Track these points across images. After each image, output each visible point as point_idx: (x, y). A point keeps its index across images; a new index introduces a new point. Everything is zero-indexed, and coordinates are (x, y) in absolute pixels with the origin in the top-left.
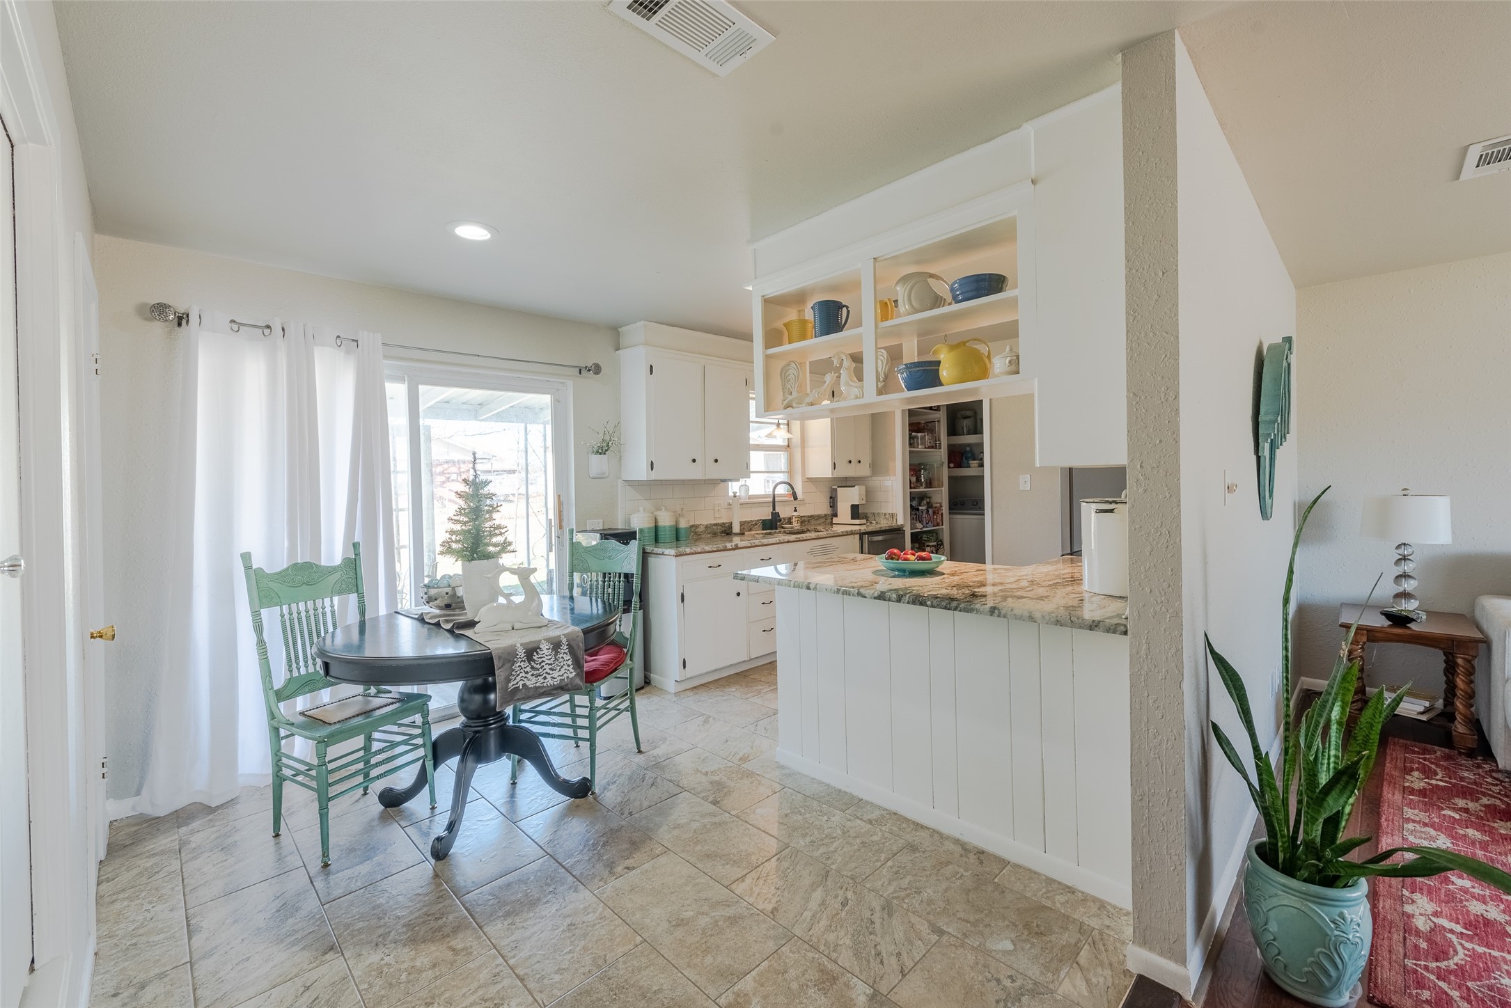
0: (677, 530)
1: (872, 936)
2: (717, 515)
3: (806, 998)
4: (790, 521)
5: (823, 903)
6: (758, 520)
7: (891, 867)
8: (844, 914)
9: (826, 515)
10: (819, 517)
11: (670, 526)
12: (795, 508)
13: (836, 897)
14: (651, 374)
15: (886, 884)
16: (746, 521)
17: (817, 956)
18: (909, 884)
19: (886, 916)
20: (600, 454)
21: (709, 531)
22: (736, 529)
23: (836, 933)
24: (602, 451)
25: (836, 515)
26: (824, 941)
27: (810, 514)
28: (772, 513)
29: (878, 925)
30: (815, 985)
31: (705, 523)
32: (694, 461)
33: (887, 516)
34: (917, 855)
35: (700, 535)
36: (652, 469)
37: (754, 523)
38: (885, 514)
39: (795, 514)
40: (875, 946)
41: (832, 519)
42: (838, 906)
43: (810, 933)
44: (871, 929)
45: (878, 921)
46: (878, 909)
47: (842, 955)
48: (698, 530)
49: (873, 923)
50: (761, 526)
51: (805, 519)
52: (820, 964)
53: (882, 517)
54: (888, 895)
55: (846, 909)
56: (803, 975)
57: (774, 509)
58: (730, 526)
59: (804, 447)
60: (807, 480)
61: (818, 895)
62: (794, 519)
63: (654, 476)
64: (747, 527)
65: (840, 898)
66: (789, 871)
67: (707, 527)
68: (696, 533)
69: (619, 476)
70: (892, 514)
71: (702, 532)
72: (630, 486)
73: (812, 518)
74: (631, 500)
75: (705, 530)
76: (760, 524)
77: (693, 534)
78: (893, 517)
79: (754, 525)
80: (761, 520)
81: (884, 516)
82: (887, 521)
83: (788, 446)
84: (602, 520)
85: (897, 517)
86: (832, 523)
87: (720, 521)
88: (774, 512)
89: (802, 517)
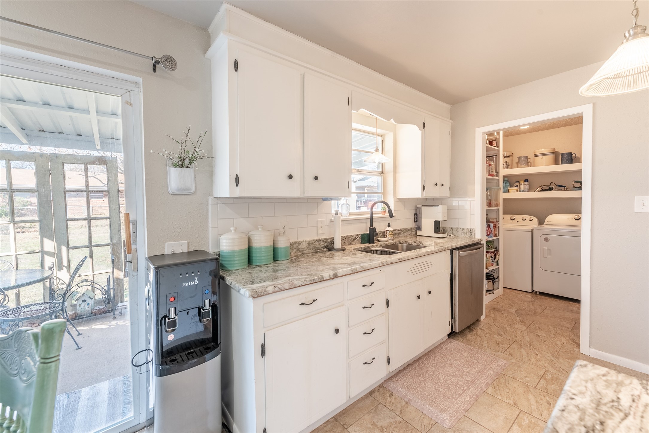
0: (275, 250)
2: (320, 232)
4: (384, 234)
6: (357, 235)
9: (411, 229)
10: (406, 230)
11: (267, 248)
12: (389, 224)
14: (236, 71)
16: (346, 236)
20: (182, 166)
21: (312, 246)
22: (337, 245)
24: (181, 164)
25: (419, 228)
27: (400, 228)
28: (370, 228)
31: (308, 239)
32: (290, 177)
33: (465, 231)
35: (303, 251)
36: (237, 184)
37: (353, 238)
38: (463, 229)
39: (389, 228)
41: (416, 231)
48: (300, 247)
50: (360, 240)
51: (396, 232)
53: (460, 231)
58: (332, 242)
60: (398, 200)
62: (388, 233)
63: (238, 192)
64: (347, 240)
67: (309, 243)
68: (298, 250)
69: (210, 193)
70: (470, 229)
71: (305, 248)
72: (224, 203)
73: (401, 232)
74: (223, 219)
75: (308, 246)
76: (359, 238)
77: (295, 251)
78: (472, 233)
79: (353, 239)
80: (360, 234)
81: (462, 230)
82: (465, 235)
83: (382, 172)
84: (187, 241)
85: (475, 232)
86: (416, 235)
87: (323, 237)
88: (372, 227)
89: (393, 230)
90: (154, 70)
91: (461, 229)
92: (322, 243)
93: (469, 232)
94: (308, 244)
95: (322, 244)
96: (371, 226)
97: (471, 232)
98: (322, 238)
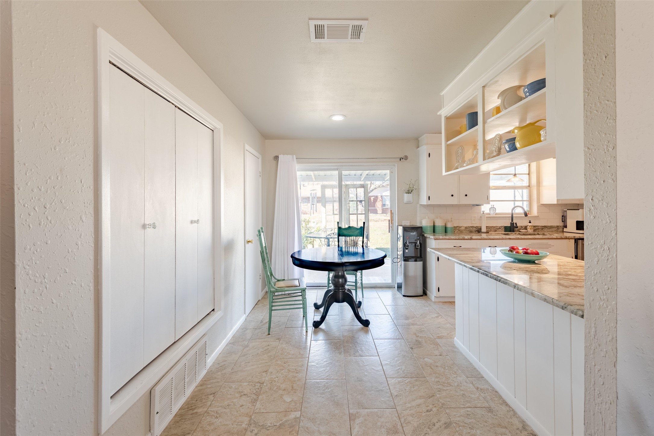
0: (446, 228)
1: (428, 430)
2: (473, 222)
3: (379, 430)
4: (526, 228)
5: (419, 405)
6: (501, 226)
7: (468, 411)
8: (424, 414)
9: (558, 226)
10: (551, 227)
11: (442, 226)
12: (530, 221)
13: (428, 406)
14: (429, 157)
15: (458, 415)
16: (492, 227)
17: (397, 421)
18: (470, 422)
19: (443, 427)
20: (408, 193)
21: (468, 230)
22: (484, 229)
23: (413, 418)
24: (409, 192)
25: (566, 227)
26: (405, 418)
27: (543, 225)
28: (511, 223)
29: (435, 428)
30: (387, 429)
31: (465, 226)
32: (452, 195)
34: (490, 414)
35: (462, 231)
36: (429, 200)
37: (498, 228)
39: (530, 224)
40: (426, 434)
41: (563, 229)
42: (425, 409)
43: (403, 412)
44: (430, 427)
45: (437, 425)
46: (443, 422)
47: (408, 427)
48: (460, 229)
49: (434, 425)
50: (504, 229)
51: (539, 227)
52: (396, 424)
54: (453, 420)
55: (427, 413)
56: (386, 423)
58: (481, 229)
59: (539, 186)
60: (541, 205)
61: (419, 401)
62: (528, 227)
63: (430, 202)
64: (492, 229)
65: (429, 408)
66: (417, 386)
67: (466, 228)
68: (459, 230)
69: (418, 203)
71: (463, 229)
72: (424, 207)
73: (545, 228)
74: (423, 213)
76: (502, 228)
77: (457, 230)
80: (503, 226)
83: (529, 186)
84: (409, 221)
86: (563, 232)
87: (475, 225)
89: (536, 226)
90: (400, 160)
94: (465, 228)
95: (475, 229)
96: (512, 221)
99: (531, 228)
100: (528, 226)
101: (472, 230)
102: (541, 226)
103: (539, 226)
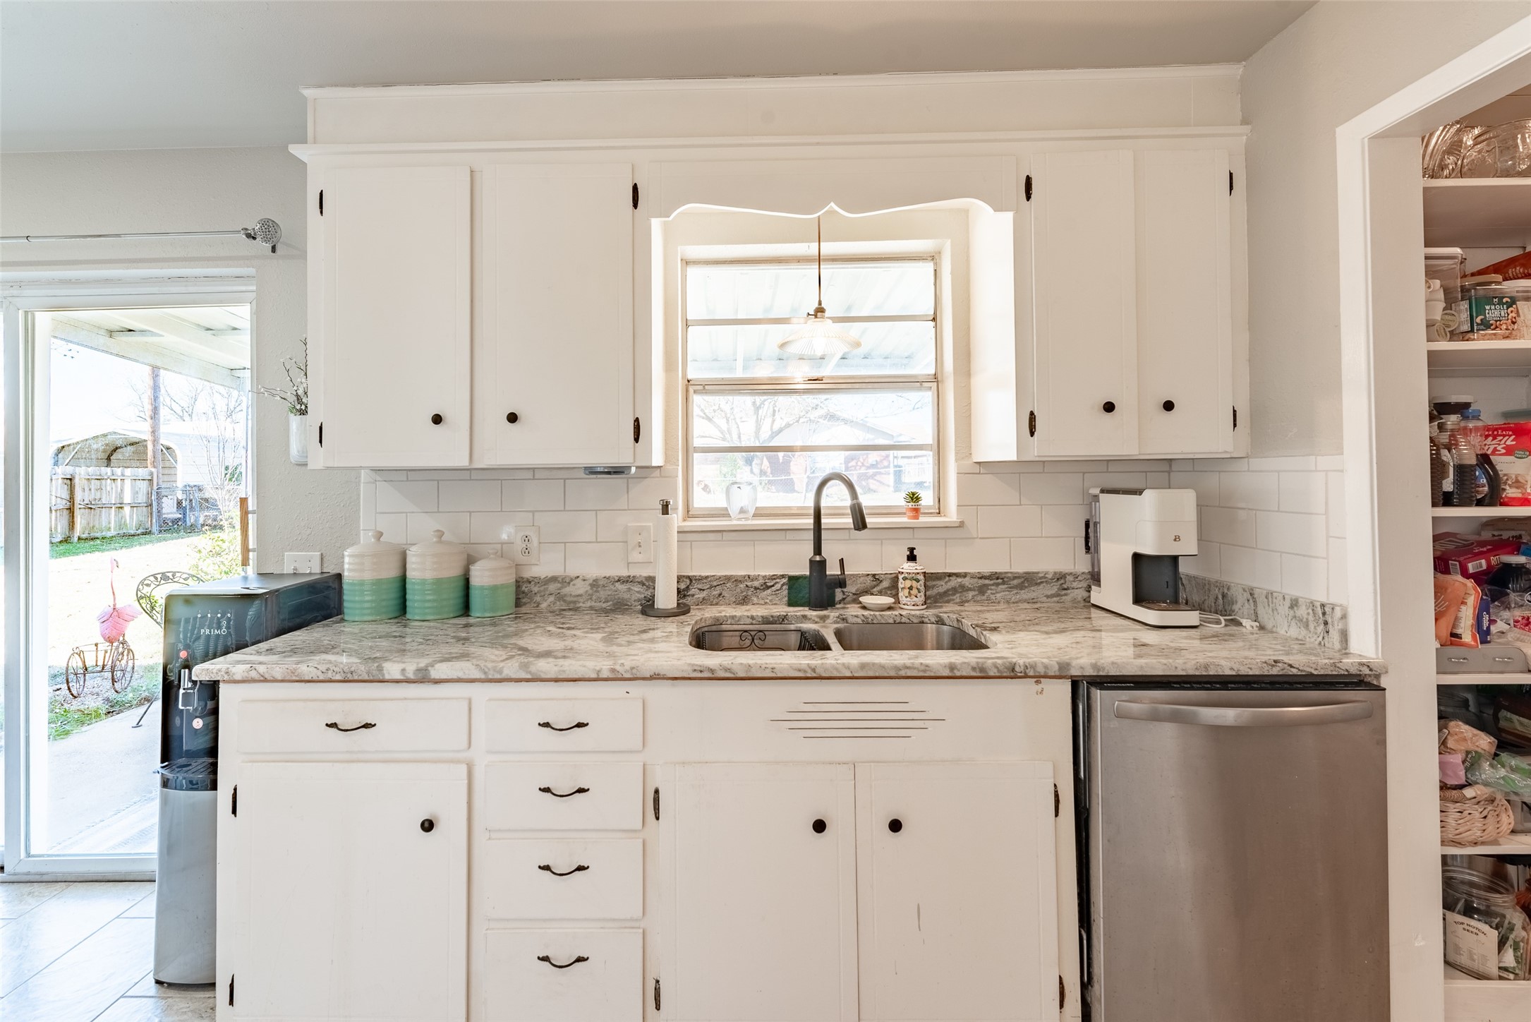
2: (635, 556)
6: (773, 577)
9: (1061, 577)
10: (1027, 580)
12: (911, 550)
16: (728, 578)
21: (603, 594)
22: (666, 598)
25: (1096, 579)
27: (987, 569)
28: (811, 562)
31: (593, 570)
33: (1302, 611)
35: (575, 602)
37: (756, 584)
38: (1294, 604)
39: (910, 566)
41: (1089, 590)
48: (566, 590)
50: (785, 592)
51: (967, 582)
53: (1284, 608)
57: (818, 549)
59: (968, 374)
60: (977, 469)
62: (901, 583)
67: (595, 584)
68: (560, 597)
70: (1323, 606)
71: (580, 595)
72: (389, 481)
73: (997, 585)
74: (385, 513)
75: (590, 592)
76: (778, 586)
77: (552, 599)
78: (1330, 626)
79: (756, 588)
80: (783, 576)
81: (1291, 607)
82: (1304, 632)
84: (319, 553)
85: (1346, 625)
87: (643, 573)
88: (818, 558)
89: (950, 575)
91: (1288, 603)
92: (637, 589)
93: (1317, 621)
94: (592, 586)
95: (638, 592)
96: (815, 555)
97: (1326, 623)
98: (638, 574)
99: (911, 588)
100: (901, 577)
101: (626, 596)
102: (973, 577)
103: (965, 575)
